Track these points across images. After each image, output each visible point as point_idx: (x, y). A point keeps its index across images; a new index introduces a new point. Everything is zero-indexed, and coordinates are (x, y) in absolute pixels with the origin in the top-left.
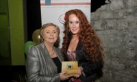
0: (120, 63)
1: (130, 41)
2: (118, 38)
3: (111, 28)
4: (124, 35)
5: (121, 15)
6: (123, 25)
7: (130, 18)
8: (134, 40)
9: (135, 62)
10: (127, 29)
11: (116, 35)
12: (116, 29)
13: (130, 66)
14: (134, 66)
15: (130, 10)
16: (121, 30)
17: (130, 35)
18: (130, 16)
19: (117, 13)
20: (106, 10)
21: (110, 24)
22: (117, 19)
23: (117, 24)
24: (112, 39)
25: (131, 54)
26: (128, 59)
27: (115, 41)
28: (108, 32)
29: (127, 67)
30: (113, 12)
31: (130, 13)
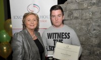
0: (85, 49)
1: (94, 30)
2: (83, 27)
3: (76, 18)
4: (88, 24)
5: (85, 6)
6: (88, 15)
7: (94, 9)
9: (99, 48)
10: (91, 18)
11: (81, 24)
12: (82, 19)
13: (94, 52)
14: (98, 52)
16: (86, 19)
17: (94, 24)
18: (94, 7)
19: (82, 4)
20: (72, 2)
21: (76, 14)
22: (82, 9)
23: (82, 15)
24: (77, 28)
25: (95, 41)
26: (92, 46)
27: (80, 30)
28: (74, 21)
29: (91, 53)
30: (79, 3)
31: (94, 4)
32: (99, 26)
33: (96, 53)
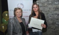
1: (50, 16)
4: (47, 14)
5: (46, 5)
6: (47, 9)
7: (50, 6)
8: (52, 16)
10: (49, 11)
12: (44, 11)
15: (50, 3)
16: (46, 11)
17: (50, 14)
19: (44, 4)
20: (39, 3)
22: (44, 6)
23: (44, 9)
25: (51, 22)
26: (49, 24)
29: (49, 28)
30: (42, 3)
31: (50, 4)
32: (52, 14)
33: (51, 28)
